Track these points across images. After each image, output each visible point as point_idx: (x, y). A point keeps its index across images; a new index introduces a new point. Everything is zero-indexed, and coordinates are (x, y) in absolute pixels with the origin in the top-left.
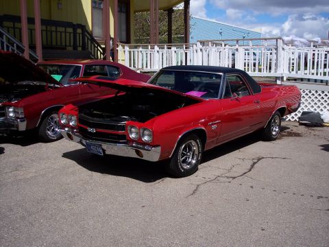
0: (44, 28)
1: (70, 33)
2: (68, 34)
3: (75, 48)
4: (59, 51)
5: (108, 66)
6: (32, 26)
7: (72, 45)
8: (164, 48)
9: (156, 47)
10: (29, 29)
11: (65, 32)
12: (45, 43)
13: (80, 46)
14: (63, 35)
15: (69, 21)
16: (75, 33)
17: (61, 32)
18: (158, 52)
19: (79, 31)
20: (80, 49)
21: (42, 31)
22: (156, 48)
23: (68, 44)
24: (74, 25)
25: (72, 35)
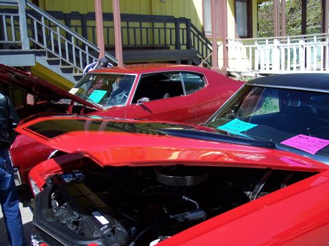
1: (171, 29)
2: (168, 31)
3: (177, 46)
8: (286, 42)
13: (183, 44)
16: (177, 29)
18: (278, 47)
19: (183, 26)
20: (184, 47)
22: (276, 42)
23: (168, 42)
24: (176, 19)
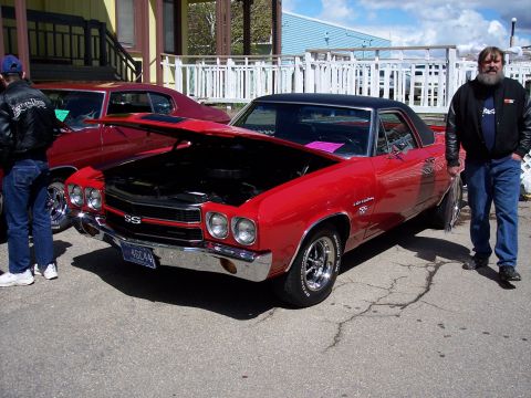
0: (33, 25)
1: (79, 36)
2: (75, 38)
3: (88, 61)
4: (59, 66)
5: (151, 93)
6: (10, 22)
7: (82, 55)
8: (244, 63)
9: (230, 61)
10: (4, 27)
11: (71, 34)
12: (34, 53)
13: (96, 59)
14: (67, 37)
15: (77, 14)
16: (87, 35)
17: (63, 34)
18: (233, 69)
19: (95, 32)
20: (96, 63)
21: (29, 30)
22: (230, 63)
23: (75, 54)
24: (86, 21)
25: (82, 39)
